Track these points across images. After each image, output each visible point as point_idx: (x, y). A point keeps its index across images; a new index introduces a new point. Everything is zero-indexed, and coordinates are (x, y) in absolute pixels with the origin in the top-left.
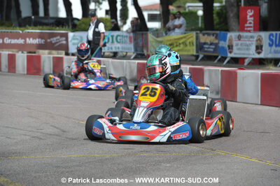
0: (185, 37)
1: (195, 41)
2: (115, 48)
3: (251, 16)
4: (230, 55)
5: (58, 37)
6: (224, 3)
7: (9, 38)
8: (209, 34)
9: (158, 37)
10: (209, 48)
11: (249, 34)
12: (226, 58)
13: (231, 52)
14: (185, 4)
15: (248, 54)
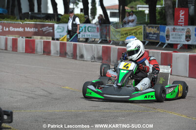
0: (136, 29)
1: (143, 32)
2: (87, 35)
3: (182, 15)
4: (167, 42)
5: (47, 27)
6: (163, 6)
7: (13, 27)
8: (153, 27)
9: (117, 28)
10: (153, 36)
11: (181, 27)
12: (164, 44)
13: (168, 40)
14: (136, 5)
15: (181, 41)
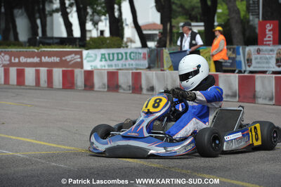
2: (129, 65)
3: (270, 31)
4: (248, 69)
7: (25, 57)
10: (226, 62)
11: (269, 48)
13: (249, 66)
15: (269, 67)
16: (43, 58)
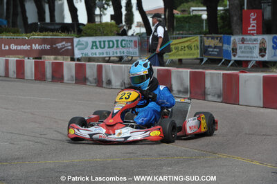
0: (189, 41)
1: (199, 44)
2: (120, 52)
3: (254, 20)
4: (233, 58)
6: (228, 7)
8: (213, 38)
10: (213, 51)
11: (253, 37)
12: (230, 61)
14: (189, 8)
15: (252, 57)
16: (33, 45)
